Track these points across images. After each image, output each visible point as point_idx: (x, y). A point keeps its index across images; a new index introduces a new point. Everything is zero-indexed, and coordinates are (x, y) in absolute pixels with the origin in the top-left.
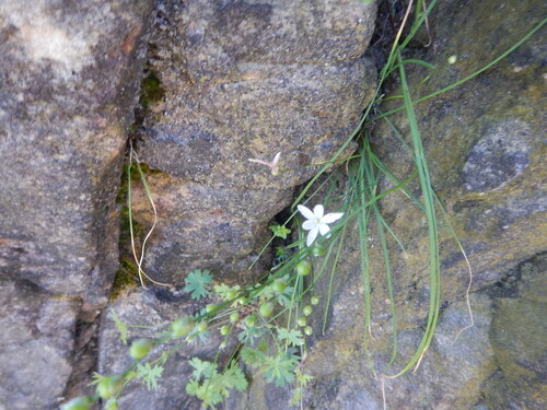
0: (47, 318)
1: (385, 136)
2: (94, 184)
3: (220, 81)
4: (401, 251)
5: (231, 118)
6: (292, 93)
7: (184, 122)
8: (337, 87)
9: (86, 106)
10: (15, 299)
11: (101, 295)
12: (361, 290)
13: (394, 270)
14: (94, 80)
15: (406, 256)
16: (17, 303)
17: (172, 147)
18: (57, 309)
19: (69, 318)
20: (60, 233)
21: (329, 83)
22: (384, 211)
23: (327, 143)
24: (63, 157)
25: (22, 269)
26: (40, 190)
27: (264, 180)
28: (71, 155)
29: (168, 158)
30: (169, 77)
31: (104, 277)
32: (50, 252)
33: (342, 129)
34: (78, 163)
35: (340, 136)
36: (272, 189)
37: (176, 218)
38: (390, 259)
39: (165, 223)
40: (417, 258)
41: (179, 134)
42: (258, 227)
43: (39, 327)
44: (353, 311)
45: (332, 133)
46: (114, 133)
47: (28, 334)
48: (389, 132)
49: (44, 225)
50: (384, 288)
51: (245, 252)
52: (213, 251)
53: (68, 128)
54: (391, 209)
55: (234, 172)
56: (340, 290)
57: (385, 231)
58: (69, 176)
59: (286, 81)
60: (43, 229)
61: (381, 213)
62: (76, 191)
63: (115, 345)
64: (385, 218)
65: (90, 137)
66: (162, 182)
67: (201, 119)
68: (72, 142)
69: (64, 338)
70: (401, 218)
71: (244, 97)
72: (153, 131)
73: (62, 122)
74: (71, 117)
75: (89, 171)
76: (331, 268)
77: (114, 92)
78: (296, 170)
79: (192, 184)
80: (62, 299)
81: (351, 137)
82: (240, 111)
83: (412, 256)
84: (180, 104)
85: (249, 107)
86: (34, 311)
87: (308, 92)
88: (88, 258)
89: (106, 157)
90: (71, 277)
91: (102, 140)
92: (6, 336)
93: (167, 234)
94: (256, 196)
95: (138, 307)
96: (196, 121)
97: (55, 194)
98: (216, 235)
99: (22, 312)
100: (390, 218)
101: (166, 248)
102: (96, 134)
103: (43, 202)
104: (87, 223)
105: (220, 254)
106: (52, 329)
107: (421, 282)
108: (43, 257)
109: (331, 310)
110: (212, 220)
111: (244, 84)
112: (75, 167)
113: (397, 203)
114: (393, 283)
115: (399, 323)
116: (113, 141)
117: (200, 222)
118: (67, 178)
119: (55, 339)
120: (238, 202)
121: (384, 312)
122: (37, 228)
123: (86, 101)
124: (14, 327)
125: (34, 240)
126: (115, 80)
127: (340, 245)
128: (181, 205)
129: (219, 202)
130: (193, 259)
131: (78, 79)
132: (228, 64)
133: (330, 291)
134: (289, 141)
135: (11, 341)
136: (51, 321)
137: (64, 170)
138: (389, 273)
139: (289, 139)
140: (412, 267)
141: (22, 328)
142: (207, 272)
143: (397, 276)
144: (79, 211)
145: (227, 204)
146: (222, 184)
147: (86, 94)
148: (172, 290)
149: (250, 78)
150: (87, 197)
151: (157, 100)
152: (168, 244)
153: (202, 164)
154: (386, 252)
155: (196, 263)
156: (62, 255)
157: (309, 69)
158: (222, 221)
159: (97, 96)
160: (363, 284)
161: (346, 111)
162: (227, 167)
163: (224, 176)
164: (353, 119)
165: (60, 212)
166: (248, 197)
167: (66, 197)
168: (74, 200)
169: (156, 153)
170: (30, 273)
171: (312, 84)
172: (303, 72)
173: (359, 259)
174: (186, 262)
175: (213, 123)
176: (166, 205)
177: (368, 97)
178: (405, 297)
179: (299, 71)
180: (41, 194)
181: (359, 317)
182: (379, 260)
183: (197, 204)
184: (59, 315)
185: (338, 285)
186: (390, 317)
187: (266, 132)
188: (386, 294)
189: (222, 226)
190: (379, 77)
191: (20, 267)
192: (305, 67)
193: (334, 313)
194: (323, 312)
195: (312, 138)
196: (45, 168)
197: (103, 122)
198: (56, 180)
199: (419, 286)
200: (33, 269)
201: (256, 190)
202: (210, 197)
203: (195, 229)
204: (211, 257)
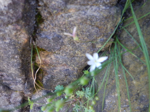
0: (13, 98)
1: (124, 36)
2: (19, 52)
3: (61, 13)
4: (132, 80)
5: (66, 28)
6: (88, 17)
7: (51, 31)
8: (105, 15)
9: (11, 20)
10: (3, 91)
11: (28, 92)
12: (116, 95)
13: (129, 88)
14: (13, 10)
15: (134, 82)
16: (4, 93)
17: (46, 40)
18: (16, 95)
19: (20, 99)
20: (11, 70)
21: (102, 13)
22: (125, 65)
23: (102, 39)
24: (7, 41)
25: (4, 82)
26: (2, 54)
27: (79, 53)
28: (10, 40)
29: (45, 44)
30: (44, 14)
31: (29, 86)
32: (10, 76)
33: (108, 34)
34: (12, 43)
35: (107, 36)
36: (82, 56)
37: (51, 67)
38: (128, 83)
39: (48, 68)
40: (139, 83)
41: (49, 35)
42: (79, 71)
43: (11, 101)
44: (114, 103)
45: (104, 35)
46: (24, 32)
47: (7, 103)
48: (126, 35)
49: (6, 66)
50: (125, 95)
51: (75, 79)
52: (64, 79)
53: (7, 29)
54: (127, 64)
55: (69, 50)
56: (108, 95)
57: (126, 72)
58: (10, 48)
59: (85, 13)
60: (6, 68)
61: (123, 65)
62: (13, 54)
63: (35, 108)
64: (125, 67)
65: (15, 34)
66: (46, 54)
67: (56, 30)
68: (9, 35)
69: (18, 105)
70: (132, 67)
71: (70, 19)
72: (40, 35)
73: (4, 27)
74: (7, 25)
75: (17, 47)
76: (104, 86)
77: (21, 15)
78: (91, 50)
79: (55, 55)
80: (17, 92)
81: (111, 36)
82: (69, 25)
83: (137, 82)
84: (49, 25)
85: (72, 23)
86: (9, 96)
87: (94, 17)
88: (22, 79)
89: (22, 42)
90: (18, 85)
91: (19, 35)
92: (1, 103)
93: (48, 72)
94: (77, 59)
95: (41, 96)
96: (54, 30)
97: (7, 55)
98: (64, 73)
99: (5, 96)
100: (127, 67)
101: (49, 77)
102: (17, 32)
103: (4, 58)
104: (19, 66)
105: (66, 80)
106: (14, 102)
107: (141, 93)
108: (9, 78)
109: (105, 102)
110: (63, 68)
111: (70, 14)
112: (11, 45)
113: (130, 61)
114: (129, 93)
115: (132, 109)
116: (24, 35)
117: (59, 68)
118: (10, 49)
119: (15, 105)
120: (71, 61)
121: (126, 104)
122: (4, 67)
123: (11, 18)
124: (3, 100)
125: (5, 72)
126: (20, 10)
127: (108, 78)
128: (52, 62)
129: (64, 61)
130: (58, 81)
131: (7, 9)
132: (63, 5)
133: (104, 95)
134: (88, 38)
135: (3, 105)
136: (14, 99)
137: (8, 46)
138: (127, 89)
139: (88, 37)
140: (137, 87)
141: (6, 101)
142: (62, 86)
143: (131, 90)
144: (16, 62)
145: (67, 62)
146: (65, 54)
147: (11, 15)
148: (52, 91)
149: (72, 11)
150: (18, 57)
151: (41, 23)
152: (50, 76)
153: (57, 46)
154: (126, 81)
155: (59, 82)
156: (14, 77)
157: (94, 8)
158: (67, 68)
159: (15, 16)
160: (117, 93)
161: (109, 26)
162: (66, 48)
163: (65, 51)
164: (112, 29)
165: (10, 62)
166: (74, 59)
167: (11, 57)
168: (13, 58)
169: (41, 42)
170: (6, 83)
171: (95, 14)
172: (92, 9)
173: (115, 83)
174: (55, 82)
175: (60, 31)
176: (47, 62)
177: (118, 21)
178: (134, 99)
179: (90, 9)
180: (3, 55)
181: (115, 106)
182: (123, 84)
183: (57, 62)
184: (16, 98)
185: (107, 93)
186: (128, 106)
187: (79, 34)
188: (127, 97)
189: (66, 70)
190: (122, 13)
191: (3, 81)
192: (93, 7)
193: (106, 103)
194: (102, 102)
195: (96, 37)
196: (2, 46)
197: (19, 27)
198: (7, 50)
199: (140, 94)
200: (7, 82)
201: (77, 57)
202: (61, 59)
203: (57, 71)
204: (63, 81)
